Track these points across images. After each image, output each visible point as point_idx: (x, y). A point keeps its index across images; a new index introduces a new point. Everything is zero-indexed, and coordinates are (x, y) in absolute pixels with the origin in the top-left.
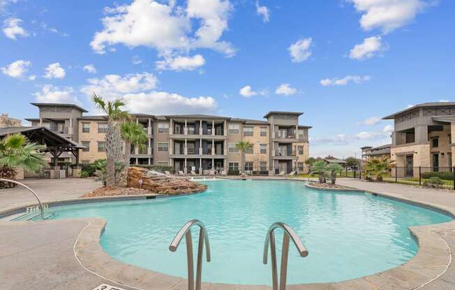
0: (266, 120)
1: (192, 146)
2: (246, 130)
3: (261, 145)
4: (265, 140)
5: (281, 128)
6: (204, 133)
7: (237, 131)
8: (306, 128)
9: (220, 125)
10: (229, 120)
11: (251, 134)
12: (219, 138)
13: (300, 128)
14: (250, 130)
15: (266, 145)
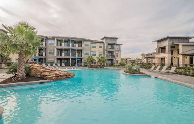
0: (102, 40)
1: (66, 52)
2: (92, 45)
3: (99, 52)
4: (102, 50)
5: (109, 44)
6: (73, 46)
7: (88, 45)
8: (119, 45)
9: (80, 42)
10: (85, 40)
11: (95, 47)
12: (80, 48)
13: (117, 45)
14: (95, 45)
15: (102, 52)
